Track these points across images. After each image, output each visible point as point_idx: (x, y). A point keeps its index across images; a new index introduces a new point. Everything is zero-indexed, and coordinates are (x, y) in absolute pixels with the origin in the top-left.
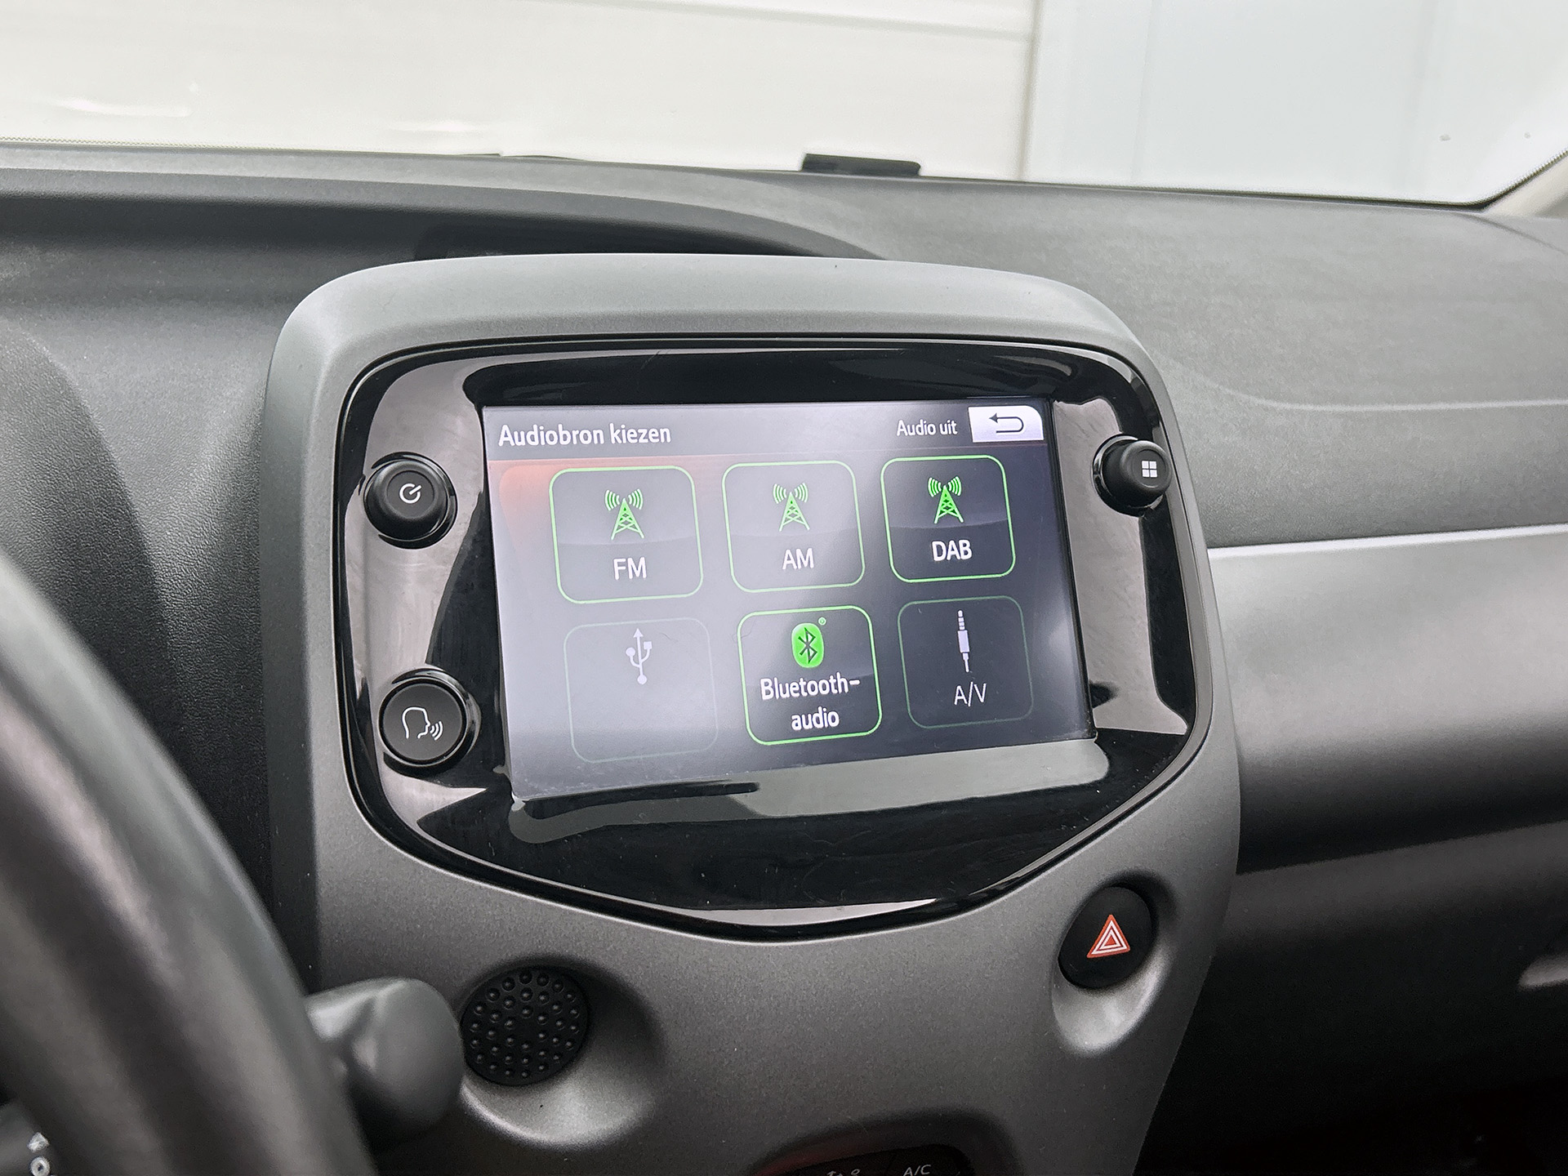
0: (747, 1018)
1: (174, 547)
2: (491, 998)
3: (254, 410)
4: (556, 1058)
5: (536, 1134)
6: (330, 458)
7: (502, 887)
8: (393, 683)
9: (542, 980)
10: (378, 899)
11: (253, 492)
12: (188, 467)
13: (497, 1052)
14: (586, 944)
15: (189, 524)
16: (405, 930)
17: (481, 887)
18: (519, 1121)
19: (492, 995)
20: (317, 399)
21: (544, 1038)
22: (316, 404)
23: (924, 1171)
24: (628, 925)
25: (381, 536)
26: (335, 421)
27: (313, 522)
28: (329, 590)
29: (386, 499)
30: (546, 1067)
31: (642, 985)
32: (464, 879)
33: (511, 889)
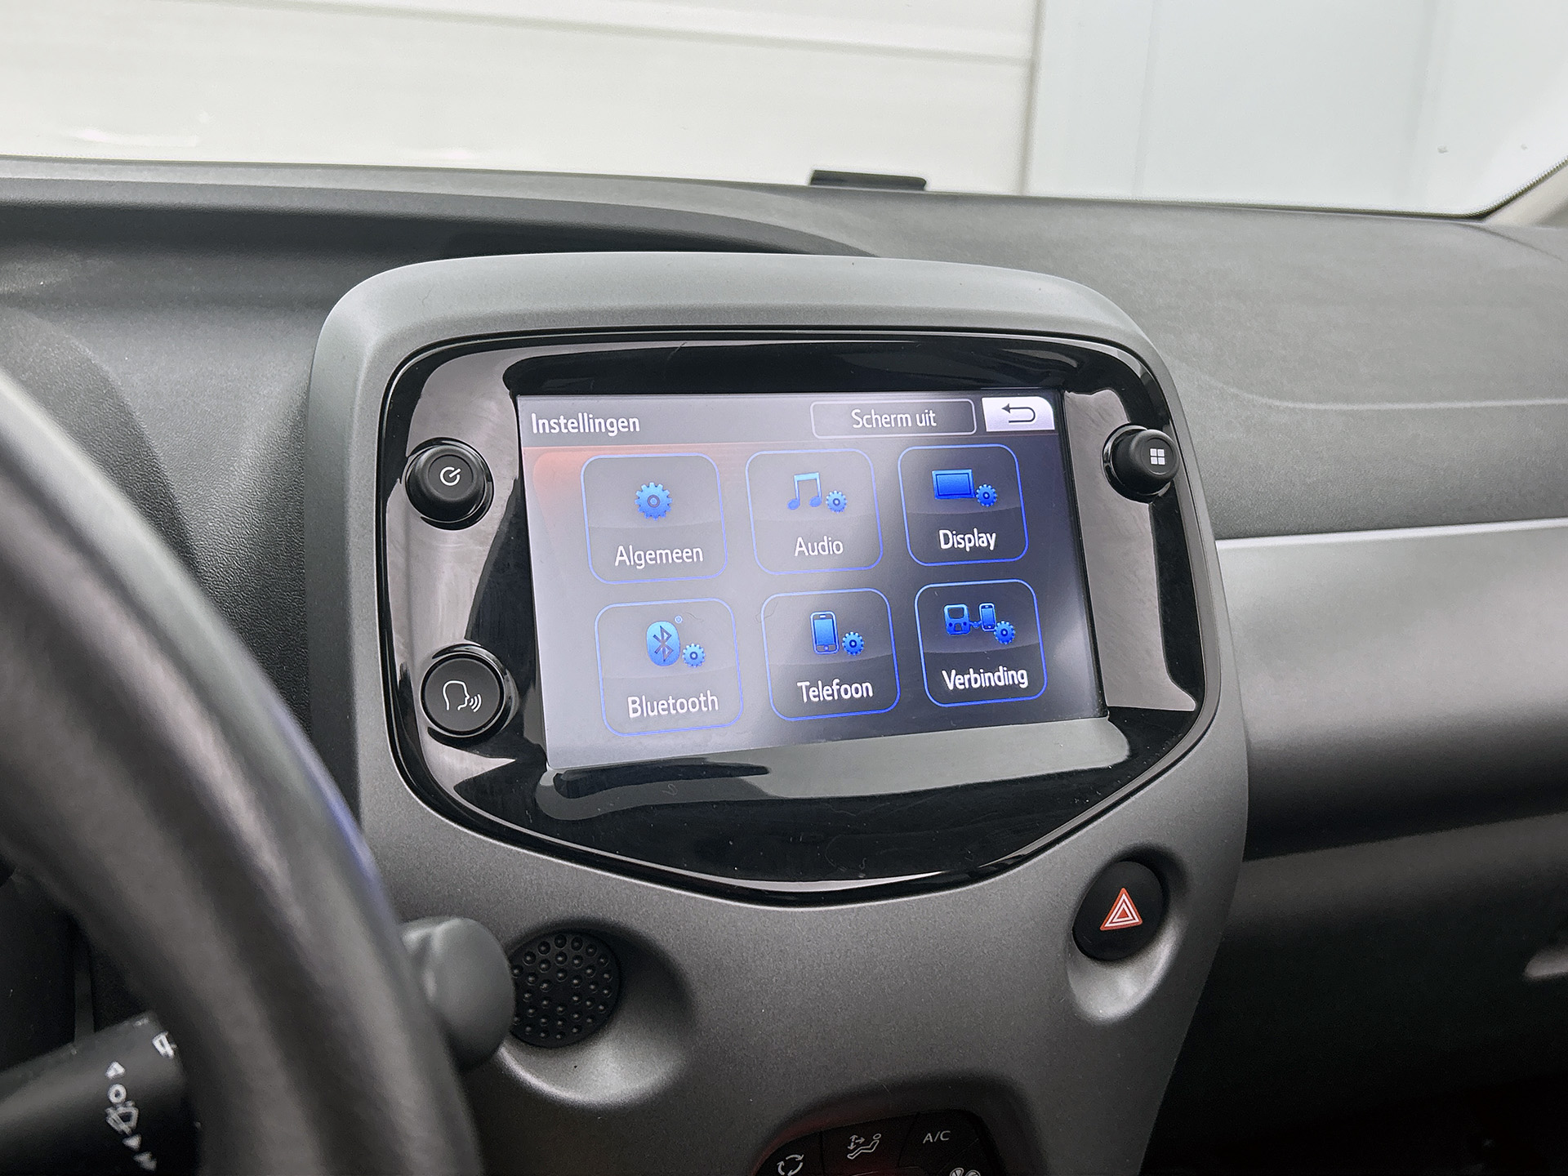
0: (774, 980)
1: (216, 537)
2: (527, 962)
3: (291, 406)
4: (589, 1020)
5: (570, 1093)
6: (373, 443)
7: (539, 852)
8: (433, 658)
9: (576, 944)
10: (421, 864)
11: (295, 481)
12: (228, 461)
13: (533, 1014)
14: (620, 908)
15: (230, 515)
16: (446, 893)
17: (519, 852)
18: (554, 1081)
19: (528, 958)
20: (360, 388)
21: (578, 1001)
22: (359, 392)
23: (944, 1137)
24: (660, 890)
25: (422, 518)
26: (377, 407)
27: (358, 504)
28: (373, 569)
29: (427, 482)
30: (580, 1028)
31: (673, 948)
32: (502, 844)
33: (548, 855)
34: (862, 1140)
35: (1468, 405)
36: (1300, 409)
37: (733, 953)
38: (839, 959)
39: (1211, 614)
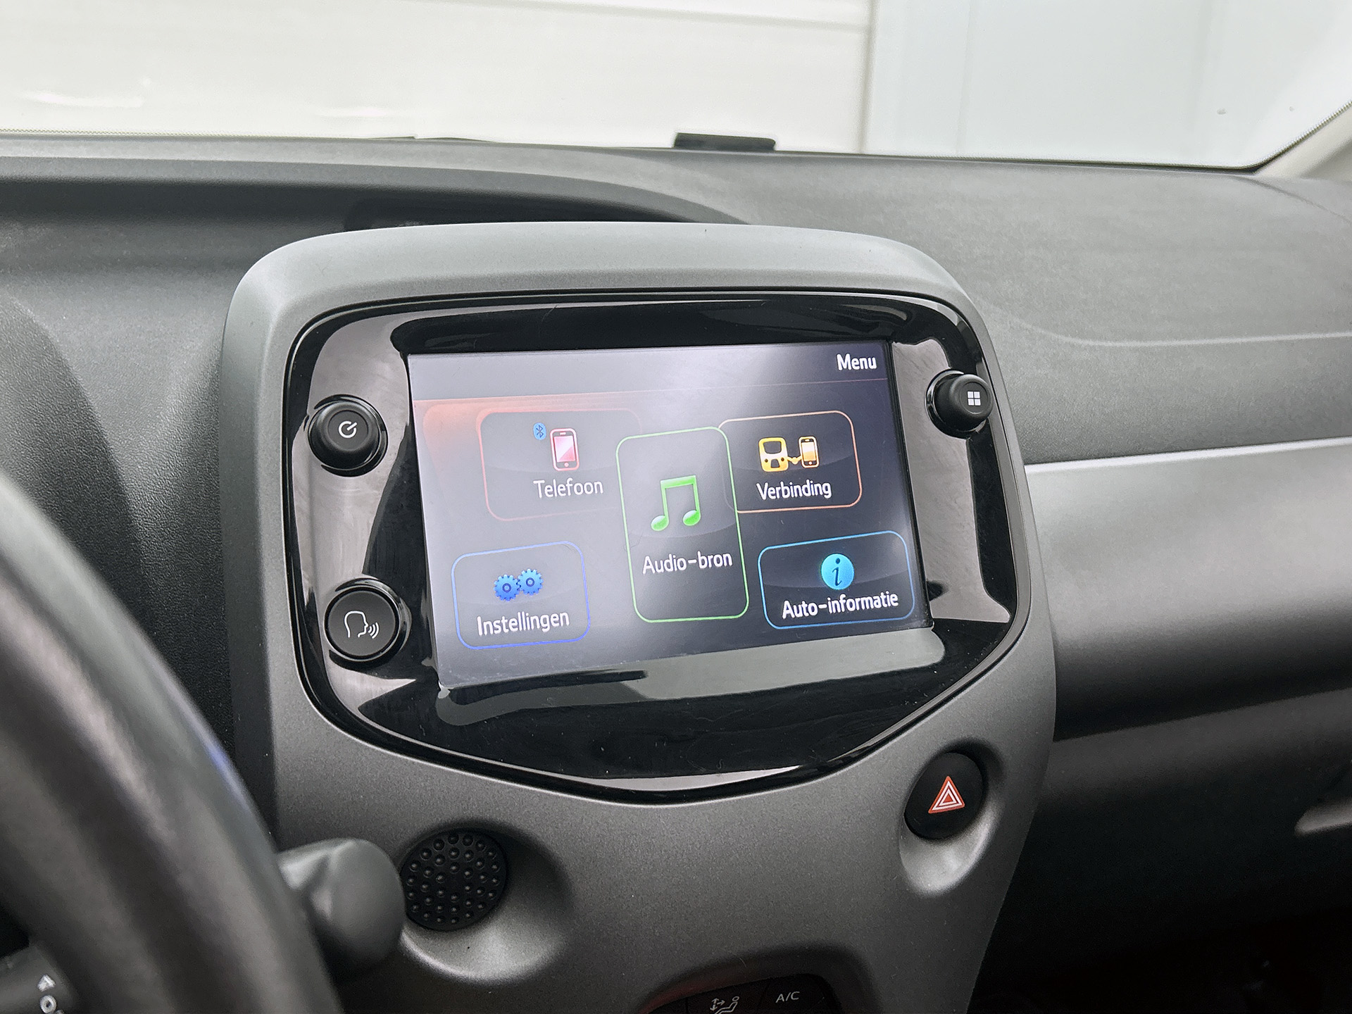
0: (642, 869)
1: (144, 479)
2: (424, 857)
4: (480, 907)
5: (464, 971)
6: (279, 400)
7: (432, 761)
8: (336, 591)
9: (467, 841)
10: (327, 774)
11: (213, 430)
12: (155, 410)
13: (430, 902)
15: (158, 459)
16: (350, 800)
17: (413, 763)
18: (449, 960)
19: (425, 854)
20: (267, 351)
21: (470, 890)
22: (266, 355)
23: (794, 997)
24: (539, 792)
25: (322, 466)
26: (282, 369)
27: (265, 455)
28: (280, 513)
29: (327, 435)
30: (472, 914)
31: (552, 843)
32: (399, 756)
33: (440, 764)
34: (723, 1002)
35: (1245, 340)
36: (1099, 347)
37: (605, 846)
38: (699, 849)
39: (1022, 533)
